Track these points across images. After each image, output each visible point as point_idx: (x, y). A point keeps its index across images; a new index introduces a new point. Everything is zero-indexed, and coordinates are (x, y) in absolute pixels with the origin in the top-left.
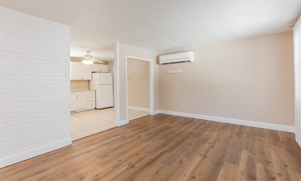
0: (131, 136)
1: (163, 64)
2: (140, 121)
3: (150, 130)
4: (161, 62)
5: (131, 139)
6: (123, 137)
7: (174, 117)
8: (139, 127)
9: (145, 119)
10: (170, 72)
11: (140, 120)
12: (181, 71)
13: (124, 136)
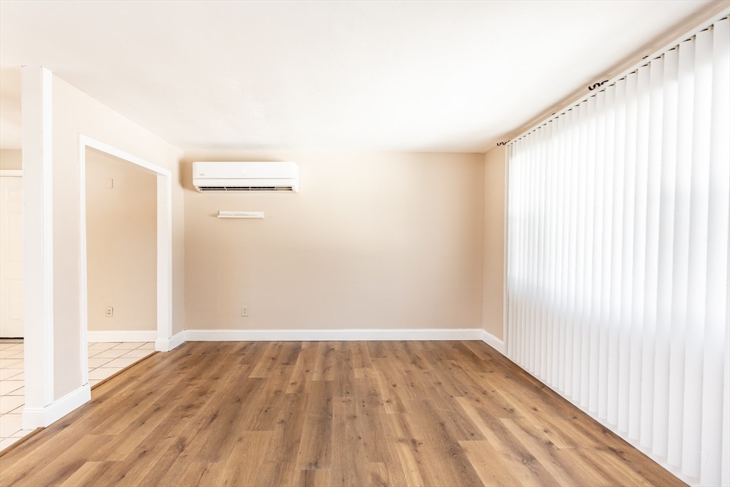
0: (143, 453)
1: (204, 188)
2: (134, 383)
3: (198, 407)
4: (197, 183)
5: (153, 463)
6: (107, 467)
7: (241, 346)
8: (149, 404)
9: (150, 372)
10: (223, 214)
11: (131, 379)
12: (260, 214)
13: (111, 463)
